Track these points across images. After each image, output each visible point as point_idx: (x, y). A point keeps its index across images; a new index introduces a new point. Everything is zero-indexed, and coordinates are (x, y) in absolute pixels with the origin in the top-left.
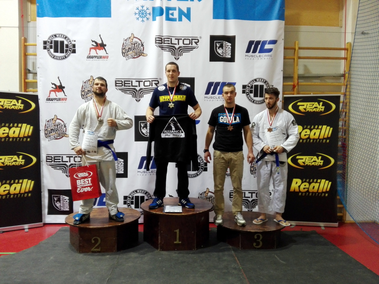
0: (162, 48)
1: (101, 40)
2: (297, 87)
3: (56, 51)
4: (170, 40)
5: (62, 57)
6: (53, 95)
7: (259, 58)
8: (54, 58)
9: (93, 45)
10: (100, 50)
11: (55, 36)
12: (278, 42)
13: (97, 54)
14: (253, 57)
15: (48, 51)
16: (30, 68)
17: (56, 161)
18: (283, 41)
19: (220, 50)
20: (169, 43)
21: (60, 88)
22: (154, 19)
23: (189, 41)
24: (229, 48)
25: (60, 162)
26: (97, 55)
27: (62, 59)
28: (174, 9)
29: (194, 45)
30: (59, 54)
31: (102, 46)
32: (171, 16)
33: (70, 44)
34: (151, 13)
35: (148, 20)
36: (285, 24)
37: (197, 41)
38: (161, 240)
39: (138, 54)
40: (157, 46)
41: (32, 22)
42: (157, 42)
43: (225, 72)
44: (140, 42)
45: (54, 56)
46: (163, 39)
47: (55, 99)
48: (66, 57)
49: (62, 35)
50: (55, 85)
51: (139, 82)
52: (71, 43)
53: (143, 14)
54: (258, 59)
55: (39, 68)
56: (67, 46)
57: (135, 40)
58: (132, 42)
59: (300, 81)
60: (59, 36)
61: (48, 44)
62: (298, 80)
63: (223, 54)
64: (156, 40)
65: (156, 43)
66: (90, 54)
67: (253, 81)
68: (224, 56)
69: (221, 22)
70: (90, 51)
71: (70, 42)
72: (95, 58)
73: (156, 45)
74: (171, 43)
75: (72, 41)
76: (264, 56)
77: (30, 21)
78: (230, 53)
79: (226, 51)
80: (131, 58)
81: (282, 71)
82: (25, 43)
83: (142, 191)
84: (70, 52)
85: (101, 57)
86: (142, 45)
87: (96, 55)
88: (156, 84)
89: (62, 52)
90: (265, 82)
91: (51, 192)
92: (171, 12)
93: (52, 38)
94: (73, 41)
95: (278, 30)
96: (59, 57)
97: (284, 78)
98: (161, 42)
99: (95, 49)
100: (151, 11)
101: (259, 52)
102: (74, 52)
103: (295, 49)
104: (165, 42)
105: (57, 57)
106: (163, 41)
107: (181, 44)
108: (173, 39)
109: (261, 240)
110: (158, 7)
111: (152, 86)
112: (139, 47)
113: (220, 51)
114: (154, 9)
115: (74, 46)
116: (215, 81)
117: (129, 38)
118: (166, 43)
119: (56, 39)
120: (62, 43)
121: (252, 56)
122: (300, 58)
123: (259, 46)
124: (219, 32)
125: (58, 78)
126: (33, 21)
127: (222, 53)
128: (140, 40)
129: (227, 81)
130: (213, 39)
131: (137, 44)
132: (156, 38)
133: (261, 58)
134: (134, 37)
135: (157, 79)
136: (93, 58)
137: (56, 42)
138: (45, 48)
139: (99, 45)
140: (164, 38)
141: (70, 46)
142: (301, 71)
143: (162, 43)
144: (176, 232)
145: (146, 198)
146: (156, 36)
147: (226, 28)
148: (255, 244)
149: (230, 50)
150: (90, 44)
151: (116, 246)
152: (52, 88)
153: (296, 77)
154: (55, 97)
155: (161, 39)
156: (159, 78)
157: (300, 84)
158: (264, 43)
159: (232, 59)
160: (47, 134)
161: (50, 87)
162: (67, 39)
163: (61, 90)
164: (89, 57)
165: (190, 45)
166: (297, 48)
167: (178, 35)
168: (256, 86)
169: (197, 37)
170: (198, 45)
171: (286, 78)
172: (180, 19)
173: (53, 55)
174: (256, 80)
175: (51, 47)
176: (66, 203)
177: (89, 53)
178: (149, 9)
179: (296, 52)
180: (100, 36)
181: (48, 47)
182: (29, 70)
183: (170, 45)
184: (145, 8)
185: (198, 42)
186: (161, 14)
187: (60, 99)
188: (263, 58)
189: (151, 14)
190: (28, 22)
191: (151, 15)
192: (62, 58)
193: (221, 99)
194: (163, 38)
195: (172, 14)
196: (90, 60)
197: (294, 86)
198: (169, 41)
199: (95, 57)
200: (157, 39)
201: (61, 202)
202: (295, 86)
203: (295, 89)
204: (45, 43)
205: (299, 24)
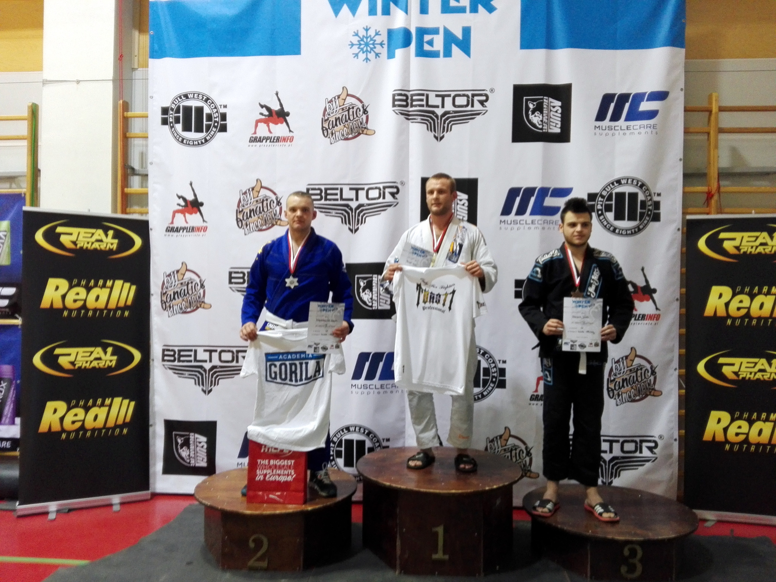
0: (407, 116)
1: (278, 103)
2: (716, 197)
3: (187, 128)
4: (424, 98)
5: (200, 141)
6: (180, 221)
7: (626, 131)
8: (182, 142)
9: (261, 114)
10: (276, 123)
11: (186, 96)
12: (670, 96)
13: (270, 132)
14: (613, 131)
15: (172, 127)
16: (135, 163)
17: (182, 359)
18: (683, 93)
19: (535, 116)
20: (422, 106)
21: (194, 206)
22: (391, 55)
23: (465, 98)
24: (556, 112)
25: (191, 361)
26: (270, 135)
27: (199, 144)
28: (435, 31)
29: (477, 106)
30: (192, 135)
31: (281, 116)
32: (427, 47)
33: (215, 113)
34: (386, 42)
35: (379, 57)
36: (687, 57)
37: (484, 98)
38: (402, 549)
39: (356, 130)
40: (397, 111)
41: (141, 69)
42: (396, 103)
43: (547, 164)
44: (360, 105)
45: (183, 139)
46: (410, 98)
47: (184, 229)
48: (206, 141)
49: (199, 94)
50: (184, 199)
51: (357, 190)
52: (217, 112)
53: (367, 44)
54: (624, 134)
55: (151, 163)
56: (209, 117)
57: (350, 100)
58: (343, 105)
59: (722, 183)
60: (194, 97)
61: (172, 114)
62: (718, 181)
63: (543, 126)
64: (394, 100)
65: (394, 106)
66: (255, 133)
67: (613, 184)
68: (544, 131)
69: (539, 54)
70: (256, 126)
71: (215, 108)
72: (266, 142)
73: (394, 111)
74: (428, 105)
75: (219, 107)
76: (638, 127)
77: (136, 67)
78: (559, 123)
79: (549, 117)
80: (341, 139)
81: (681, 160)
82: (125, 113)
83: (360, 429)
84: (214, 129)
85: (278, 139)
86: (365, 111)
87: (268, 134)
88: (393, 195)
89: (199, 129)
90: (641, 186)
91: (171, 426)
92: (427, 38)
93: (179, 102)
94: (221, 106)
95: (671, 69)
96: (193, 141)
97: (686, 176)
98: (404, 103)
99: (266, 122)
100: (384, 37)
101: (627, 119)
102: (223, 129)
103: (710, 112)
104: (414, 103)
105: (189, 141)
106: (409, 101)
107: (449, 106)
108: (432, 96)
109: (641, 561)
110: (399, 29)
111: (384, 198)
112: (357, 116)
113: (536, 119)
114: (390, 32)
115: (224, 117)
116: (524, 184)
117: (336, 98)
118: (416, 106)
119: (188, 103)
120: (200, 110)
121: (610, 128)
122: (721, 131)
123: (627, 105)
124: (535, 78)
125: (191, 184)
126: (143, 67)
127: (540, 123)
128: (361, 102)
129: (553, 185)
130: (520, 92)
131: (355, 110)
132: (394, 96)
133: (632, 131)
134: (348, 95)
135: (395, 182)
136: (262, 142)
137: (188, 110)
138: (165, 122)
139: (274, 114)
140: (412, 96)
141: (215, 118)
142: (724, 161)
143: (407, 106)
144: (436, 534)
145: (368, 444)
146: (395, 90)
147: (549, 65)
148: (624, 569)
149: (560, 115)
150: (257, 113)
151: (302, 558)
152: (179, 205)
153: (713, 173)
154: (184, 225)
155: (404, 98)
156: (398, 181)
157: (722, 189)
158: (639, 98)
159: (563, 136)
160: (165, 303)
161: (175, 204)
162: (210, 102)
163: (195, 209)
164: (254, 140)
165: (469, 108)
166: (715, 109)
167: (444, 85)
168: (620, 196)
169: (484, 90)
170: (486, 107)
171: (689, 177)
172: (448, 53)
173: (180, 137)
174: (619, 182)
175: (177, 120)
177: (253, 132)
178: (380, 35)
179: (713, 118)
180: (277, 94)
181: (171, 120)
182: (133, 169)
183: (425, 108)
184: (372, 33)
185: (487, 100)
186: (407, 43)
187: (193, 229)
188: (636, 132)
189: (384, 44)
190: (134, 69)
191: (386, 46)
192: (198, 143)
193: (537, 225)
194: (409, 94)
195: (431, 43)
196: (255, 146)
197: (709, 196)
198: (422, 100)
199: (267, 139)
200: (397, 98)
201: (192, 447)
202: (712, 196)
203: (713, 202)
204: (165, 111)
205: (717, 55)
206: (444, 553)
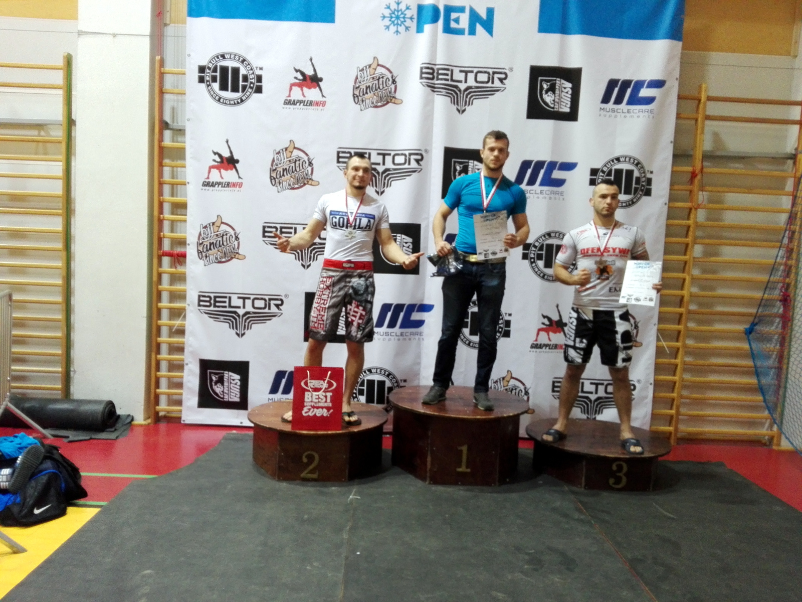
0: (432, 88)
1: (312, 69)
2: (699, 177)
3: (224, 87)
4: (449, 73)
5: (236, 101)
7: (627, 114)
8: (219, 100)
9: (296, 78)
10: (310, 88)
11: (223, 56)
12: (667, 85)
13: (304, 96)
14: (616, 113)
15: (208, 86)
17: (217, 304)
18: (677, 82)
19: (548, 96)
20: (447, 80)
21: (230, 162)
22: (420, 30)
23: (486, 75)
24: (567, 93)
25: (225, 307)
26: (303, 99)
27: (235, 104)
28: (462, 10)
29: (497, 83)
30: (228, 95)
31: (314, 81)
32: (453, 25)
33: (252, 74)
34: (415, 16)
35: (409, 30)
36: (683, 48)
37: (503, 76)
38: (432, 464)
39: (385, 98)
40: (424, 84)
41: (173, 25)
42: (424, 76)
43: (557, 140)
44: (389, 76)
45: (220, 98)
46: (436, 71)
47: (219, 184)
48: (242, 101)
49: (235, 55)
50: (220, 156)
51: (384, 155)
52: (253, 73)
53: (398, 18)
54: (625, 117)
55: (189, 120)
56: (245, 78)
57: (380, 70)
58: (374, 74)
59: (705, 164)
60: (230, 58)
61: (209, 73)
62: (702, 162)
63: (555, 105)
64: (422, 73)
65: (421, 78)
66: (289, 96)
67: (613, 161)
68: (555, 110)
69: (554, 38)
70: (291, 89)
71: (252, 69)
72: (300, 105)
73: (421, 83)
74: (452, 80)
75: (255, 69)
76: (637, 111)
77: (168, 22)
78: (569, 103)
79: (560, 97)
80: (371, 107)
81: (671, 142)
82: (162, 69)
83: (381, 371)
84: (250, 90)
85: (311, 103)
86: (394, 82)
87: (301, 98)
88: (418, 161)
89: (235, 89)
90: (637, 165)
91: (206, 366)
92: (454, 15)
93: (216, 61)
94: (257, 68)
95: (670, 59)
96: (230, 100)
97: (675, 156)
98: (431, 76)
99: (300, 86)
100: (414, 12)
101: (629, 103)
102: (259, 90)
103: (700, 101)
104: (440, 77)
105: (226, 100)
106: (435, 74)
107: (471, 82)
108: (456, 71)
110: (430, 5)
111: (409, 164)
112: (386, 86)
113: (548, 98)
114: (420, 8)
115: (259, 79)
116: (536, 158)
117: (368, 67)
118: (442, 79)
119: (225, 63)
120: (236, 71)
121: (613, 111)
122: (708, 118)
123: (629, 91)
124: (549, 60)
125: (227, 142)
126: (175, 23)
127: (552, 102)
128: (391, 72)
129: (561, 159)
130: (536, 73)
131: (384, 80)
132: (422, 68)
133: (632, 114)
134: (378, 65)
135: (419, 150)
136: (296, 105)
137: (224, 70)
138: (201, 80)
139: (308, 78)
140: (438, 69)
141: (251, 79)
142: (706, 144)
143: (433, 79)
144: (461, 451)
145: (388, 384)
146: (423, 64)
147: (563, 50)
149: (570, 96)
150: (292, 77)
151: (347, 471)
152: (214, 161)
153: (699, 155)
154: (219, 180)
155: (431, 71)
156: (423, 149)
157: (705, 170)
158: (639, 85)
159: (572, 116)
160: (201, 252)
161: (211, 160)
162: (246, 64)
163: (231, 165)
164: (288, 102)
165: (490, 85)
166: (703, 98)
167: (467, 62)
168: (619, 172)
169: (504, 69)
170: (504, 84)
171: (679, 156)
172: (472, 32)
173: (217, 95)
174: (618, 159)
175: (214, 79)
176: (235, 386)
177: (288, 95)
178: (411, 9)
179: (701, 105)
180: (311, 60)
181: (208, 79)
182: (167, 124)
183: (450, 83)
184: (402, 7)
185: (505, 78)
186: (435, 19)
187: (228, 185)
188: (635, 115)
189: (414, 18)
190: (166, 25)
191: (415, 21)
192: (234, 102)
193: (544, 195)
194: (436, 68)
195: (457, 21)
196: (289, 108)
197: (694, 175)
198: (447, 75)
199: (301, 102)
200: (424, 70)
201: (226, 384)
202: (696, 175)
203: (696, 181)
204: (202, 69)
205: (707, 48)
206: (467, 467)
